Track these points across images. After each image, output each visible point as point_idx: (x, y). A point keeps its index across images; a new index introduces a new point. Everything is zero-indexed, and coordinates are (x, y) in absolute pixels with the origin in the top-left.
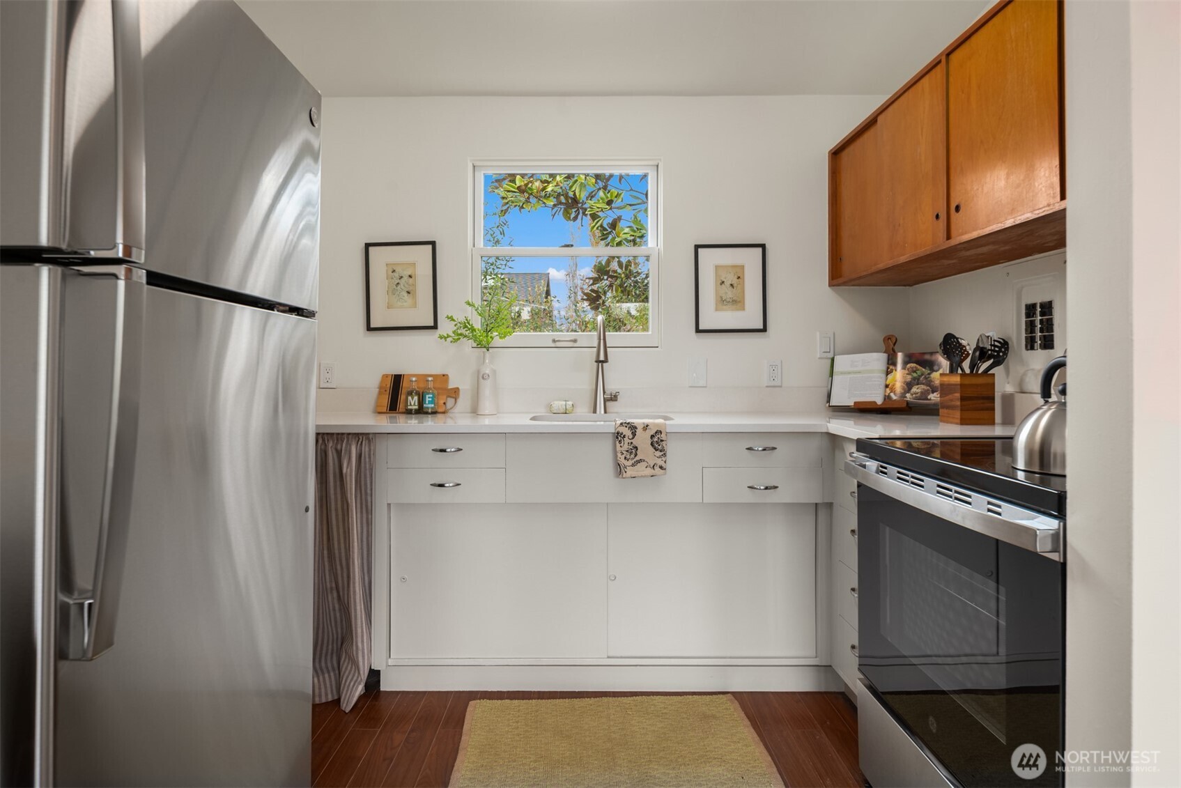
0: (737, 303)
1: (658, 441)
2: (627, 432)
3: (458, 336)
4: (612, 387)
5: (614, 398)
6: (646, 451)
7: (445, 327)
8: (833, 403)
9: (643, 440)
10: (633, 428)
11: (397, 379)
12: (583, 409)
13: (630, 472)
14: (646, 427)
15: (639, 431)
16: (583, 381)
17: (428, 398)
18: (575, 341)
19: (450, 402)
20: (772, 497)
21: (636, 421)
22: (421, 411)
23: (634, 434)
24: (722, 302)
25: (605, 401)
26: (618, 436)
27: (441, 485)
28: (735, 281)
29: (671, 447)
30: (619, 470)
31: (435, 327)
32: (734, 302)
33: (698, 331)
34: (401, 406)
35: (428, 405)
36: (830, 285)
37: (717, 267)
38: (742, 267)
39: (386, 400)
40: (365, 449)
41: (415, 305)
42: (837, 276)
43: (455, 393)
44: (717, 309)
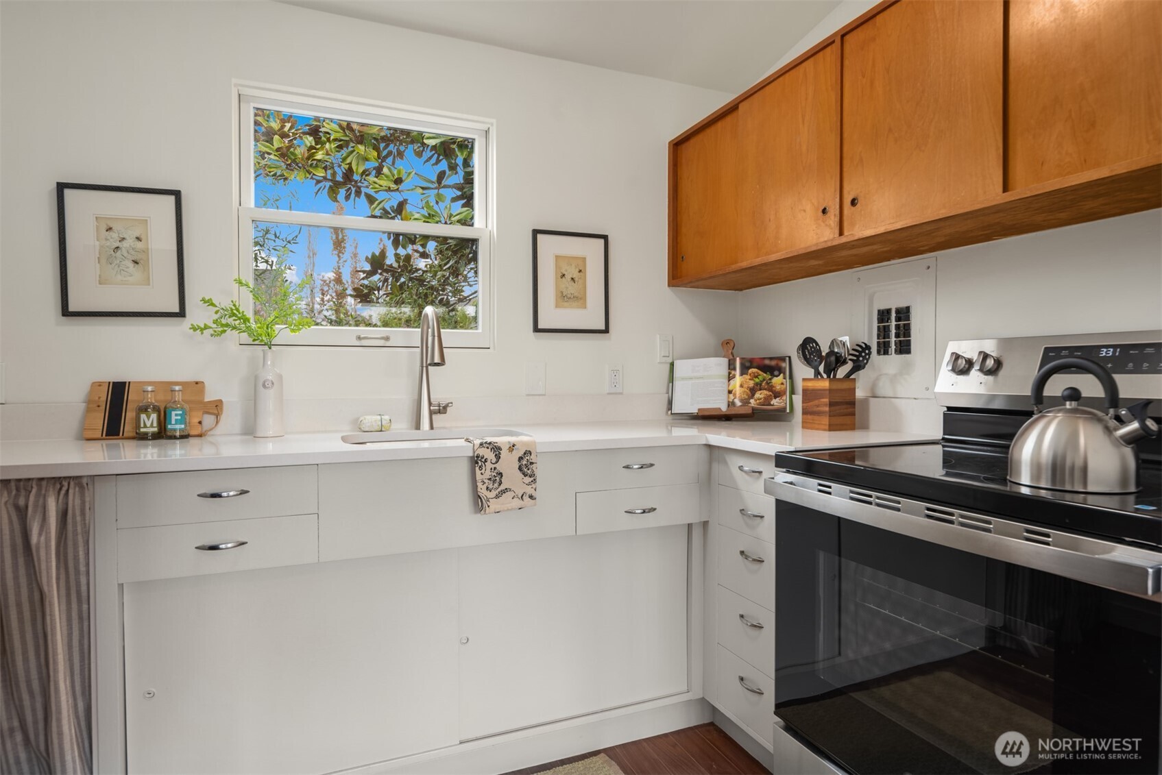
0: (579, 299)
1: (526, 465)
2: (490, 455)
3: (221, 328)
4: (439, 397)
5: (443, 410)
6: (512, 477)
7: (197, 314)
8: (676, 409)
9: (509, 464)
10: (496, 449)
11: (118, 390)
12: (401, 425)
13: (494, 505)
14: (512, 447)
15: (504, 453)
16: (400, 393)
17: (175, 416)
18: (387, 339)
19: (208, 420)
20: (650, 521)
21: (502, 440)
22: (162, 434)
23: (498, 457)
24: (563, 298)
25: (431, 413)
26: (476, 461)
27: (214, 548)
28: (576, 275)
29: (539, 470)
30: (479, 504)
31: (181, 314)
32: (576, 298)
33: (536, 329)
34: (128, 428)
35: (175, 425)
36: (669, 286)
37: (557, 257)
38: (584, 260)
39: (99, 421)
40: (74, 500)
41: (147, 281)
42: (678, 275)
43: (216, 408)
44: (557, 306)
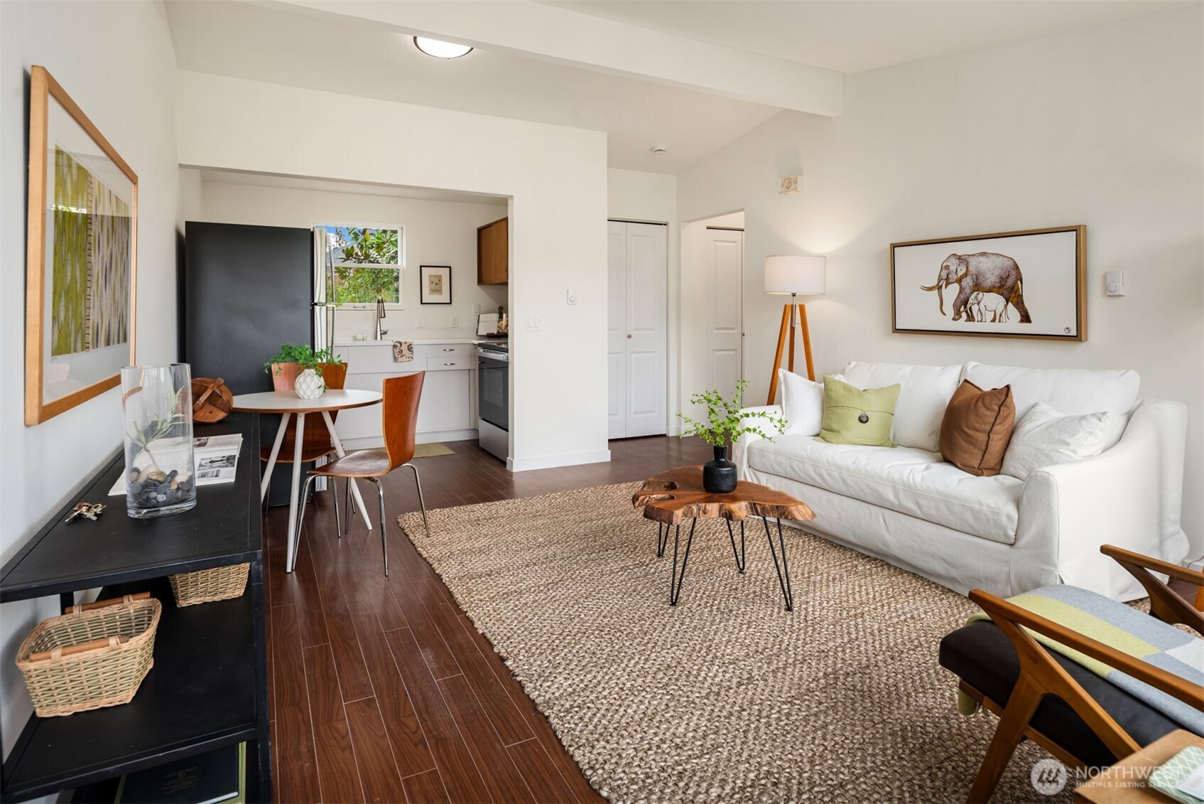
0: (439, 291)
1: (410, 348)
2: (399, 345)
4: (384, 329)
5: (385, 333)
6: (405, 351)
8: (479, 334)
9: (404, 348)
10: (401, 343)
12: (370, 338)
13: (400, 359)
14: (405, 343)
15: (403, 344)
16: (369, 328)
18: (364, 307)
20: (453, 367)
21: (402, 341)
23: (401, 345)
24: (433, 291)
25: (381, 334)
26: (395, 346)
28: (438, 282)
29: (415, 349)
30: (395, 359)
32: (438, 291)
33: (422, 303)
36: (478, 284)
37: (430, 276)
38: (441, 276)
42: (481, 281)
44: (430, 294)
